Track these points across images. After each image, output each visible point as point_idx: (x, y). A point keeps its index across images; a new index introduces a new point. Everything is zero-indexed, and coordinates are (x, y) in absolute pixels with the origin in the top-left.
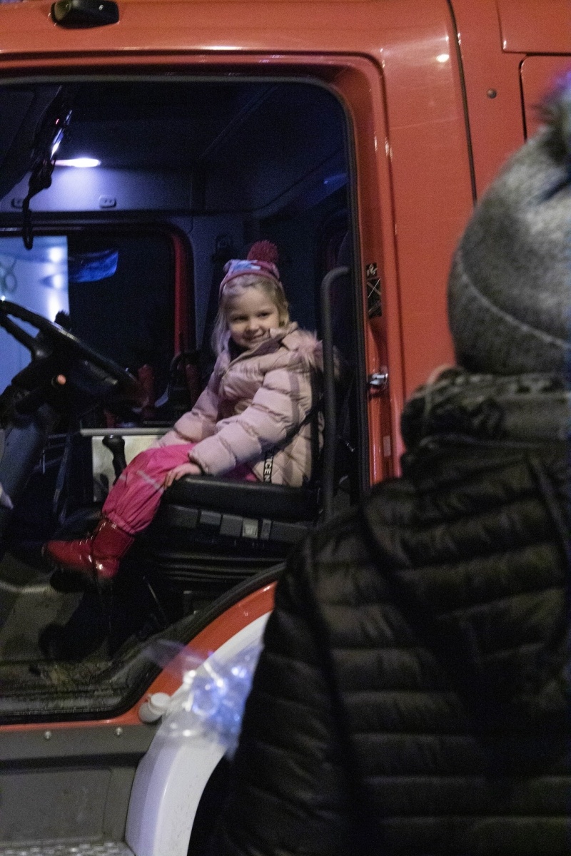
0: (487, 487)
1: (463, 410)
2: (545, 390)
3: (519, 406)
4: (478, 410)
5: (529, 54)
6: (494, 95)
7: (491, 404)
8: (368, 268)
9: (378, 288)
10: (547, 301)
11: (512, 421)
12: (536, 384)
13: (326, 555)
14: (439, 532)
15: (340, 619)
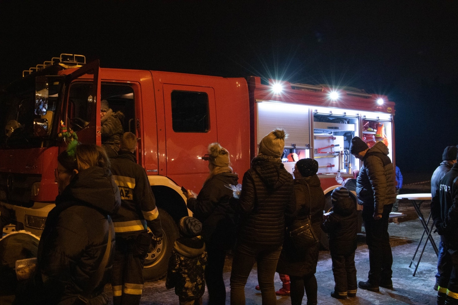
0: (270, 167)
1: (265, 159)
2: (273, 158)
3: (271, 159)
4: (266, 159)
5: (164, 84)
6: (159, 90)
7: (268, 159)
8: (137, 119)
9: (139, 123)
10: (274, 149)
11: (270, 161)
12: (272, 157)
13: (252, 173)
14: (265, 171)
15: (255, 180)
